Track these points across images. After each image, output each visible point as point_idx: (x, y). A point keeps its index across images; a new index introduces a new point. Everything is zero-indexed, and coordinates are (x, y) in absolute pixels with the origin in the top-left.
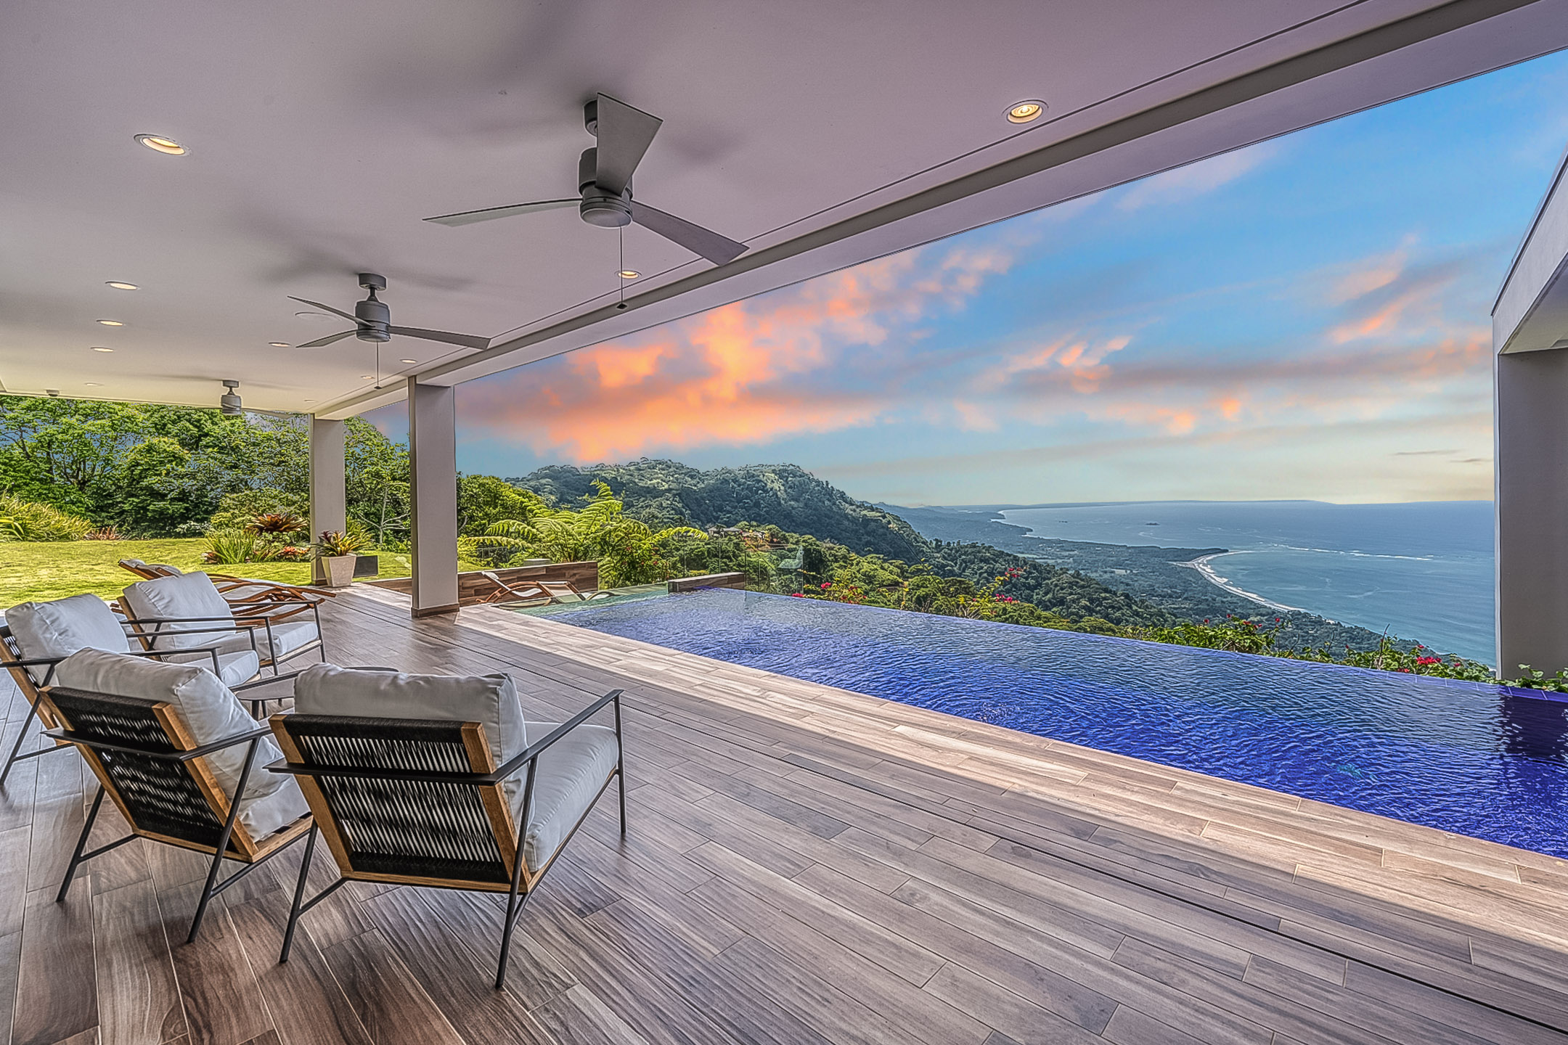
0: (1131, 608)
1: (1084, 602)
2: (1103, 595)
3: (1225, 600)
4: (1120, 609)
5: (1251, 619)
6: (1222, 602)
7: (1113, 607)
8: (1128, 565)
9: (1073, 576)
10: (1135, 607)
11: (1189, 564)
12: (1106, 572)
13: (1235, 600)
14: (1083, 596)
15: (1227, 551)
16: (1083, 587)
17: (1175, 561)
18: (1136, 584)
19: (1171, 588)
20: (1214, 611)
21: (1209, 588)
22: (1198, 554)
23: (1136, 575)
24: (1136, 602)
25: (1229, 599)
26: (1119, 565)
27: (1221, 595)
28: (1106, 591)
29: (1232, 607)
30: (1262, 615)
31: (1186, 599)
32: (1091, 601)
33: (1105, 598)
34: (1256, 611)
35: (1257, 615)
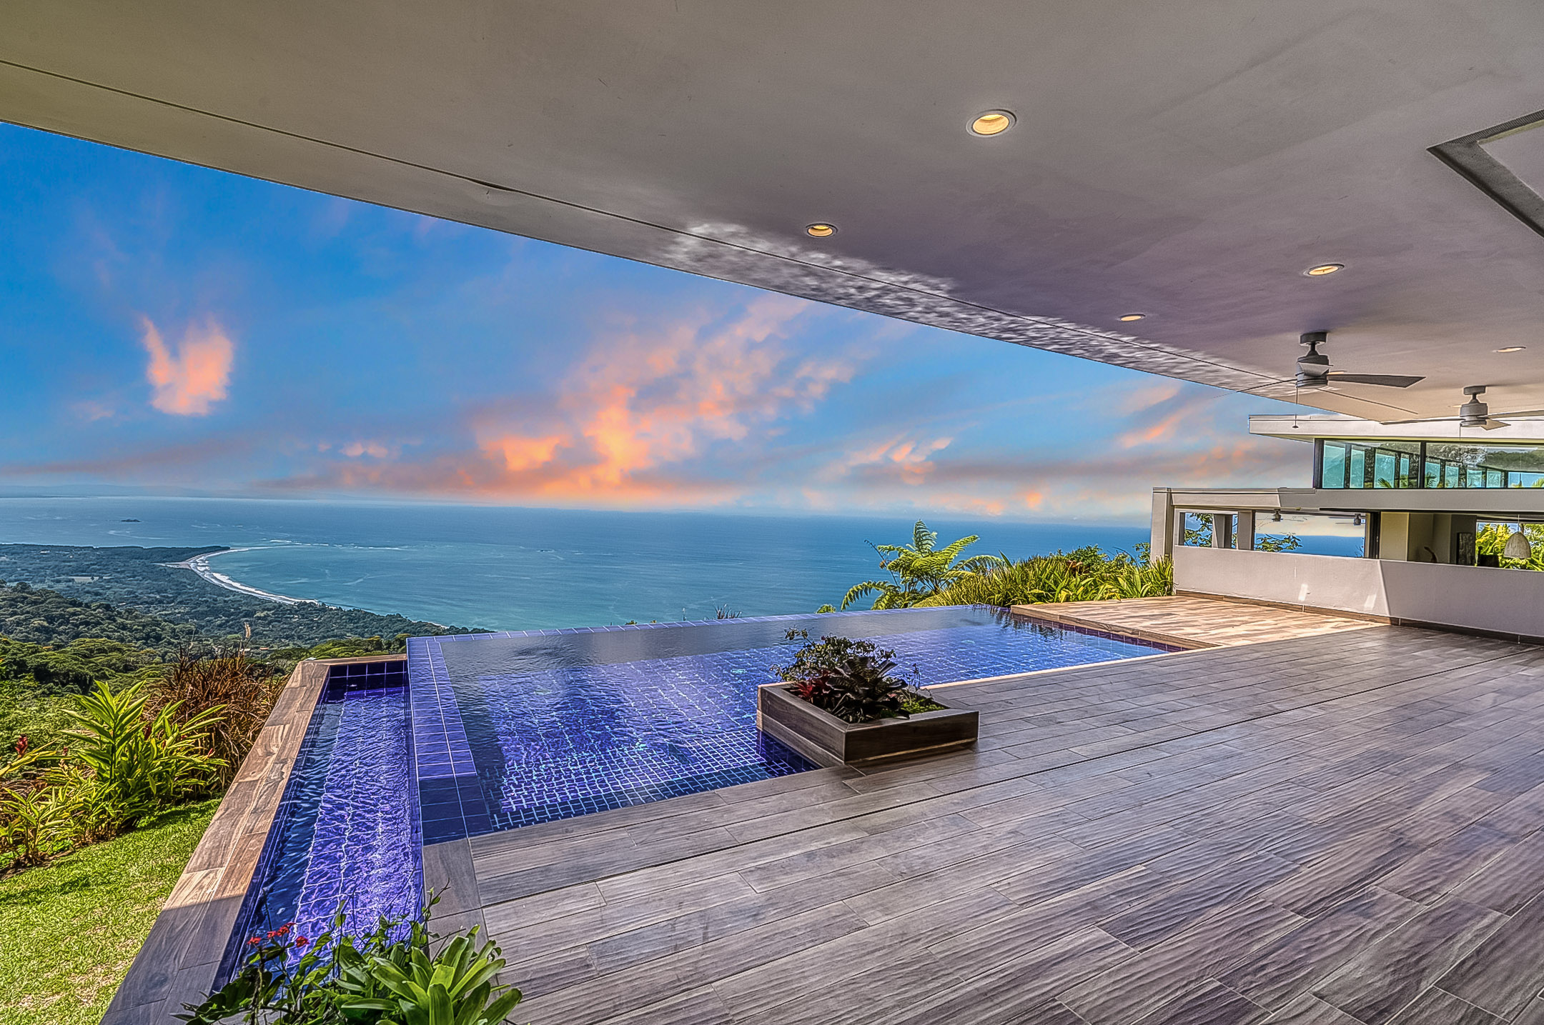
0: (115, 621)
1: (36, 622)
2: (71, 610)
3: (226, 599)
4: (98, 624)
5: (258, 615)
6: (225, 601)
7: (87, 624)
8: (95, 571)
9: (15, 589)
10: (119, 620)
11: (183, 565)
12: (59, 581)
13: (238, 598)
14: (35, 616)
15: (228, 548)
16: (35, 603)
17: (164, 562)
18: (108, 592)
19: (159, 592)
20: (215, 612)
21: (208, 589)
22: (193, 553)
23: (108, 581)
24: (119, 613)
25: (231, 597)
26: (81, 571)
27: (222, 595)
28: (74, 604)
29: (235, 606)
30: (269, 610)
31: (181, 602)
32: (50, 619)
33: (74, 614)
34: (262, 606)
35: (264, 610)
